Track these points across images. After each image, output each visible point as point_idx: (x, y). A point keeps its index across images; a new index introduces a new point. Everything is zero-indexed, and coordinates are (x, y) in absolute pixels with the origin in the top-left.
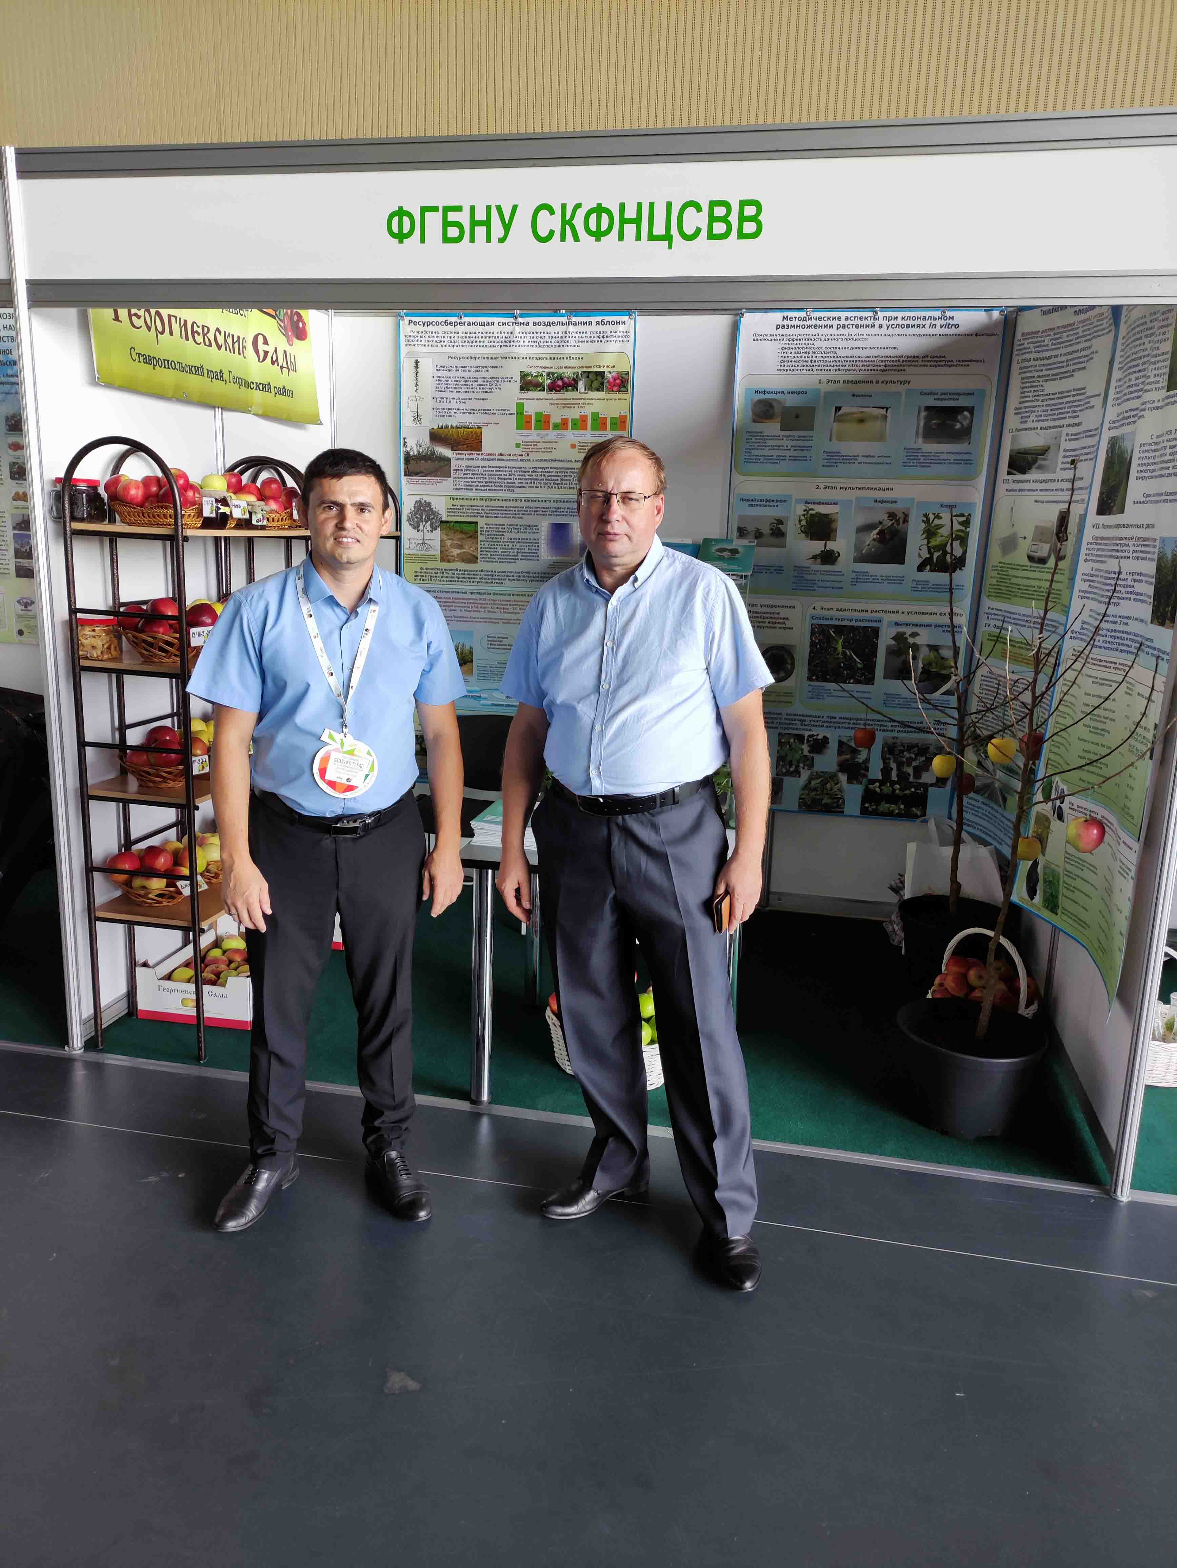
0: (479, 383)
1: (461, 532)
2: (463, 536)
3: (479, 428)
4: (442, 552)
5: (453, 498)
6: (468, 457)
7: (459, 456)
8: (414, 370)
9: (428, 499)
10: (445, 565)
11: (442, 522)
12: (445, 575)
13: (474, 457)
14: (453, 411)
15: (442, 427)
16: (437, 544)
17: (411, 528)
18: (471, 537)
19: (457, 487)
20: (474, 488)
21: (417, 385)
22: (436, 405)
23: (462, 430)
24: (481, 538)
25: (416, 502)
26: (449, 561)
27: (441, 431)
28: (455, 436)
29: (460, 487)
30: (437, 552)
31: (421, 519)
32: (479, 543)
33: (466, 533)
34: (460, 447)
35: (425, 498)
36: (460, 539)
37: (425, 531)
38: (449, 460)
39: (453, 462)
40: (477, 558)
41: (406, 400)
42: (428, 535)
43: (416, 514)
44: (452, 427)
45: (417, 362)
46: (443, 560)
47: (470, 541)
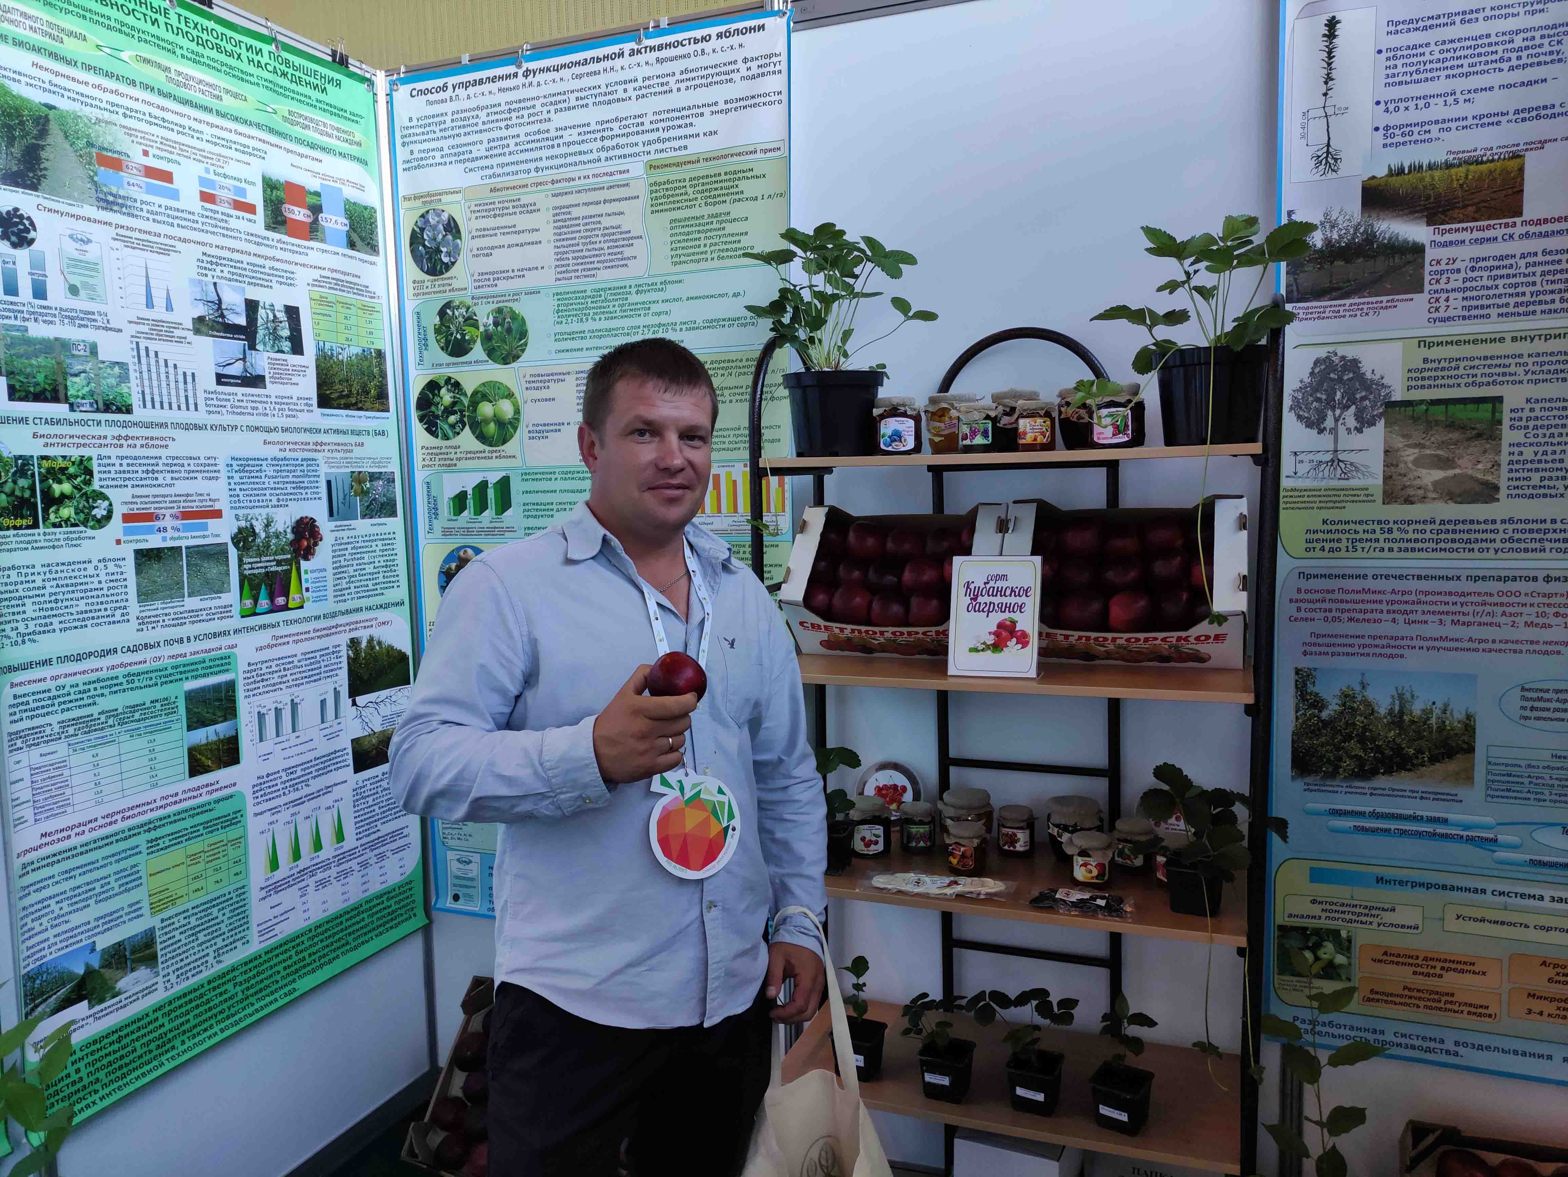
0: (1518, 42)
1: (1451, 425)
2: (1455, 435)
3: (1516, 156)
4: (1387, 478)
5: (1424, 343)
6: (1476, 235)
7: (1448, 237)
8: (1322, 44)
9: (1350, 352)
10: (1398, 511)
11: (1391, 405)
12: (1396, 535)
13: (1499, 232)
14: (1434, 128)
15: (1401, 171)
16: (1375, 463)
17: (1300, 426)
18: (1479, 436)
19: (1442, 314)
20: (1494, 312)
21: (1328, 79)
22: (1385, 120)
23: (1462, 170)
24: (1508, 436)
25: (1317, 362)
26: (1408, 501)
27: (1396, 181)
28: (1441, 188)
29: (1451, 313)
30: (1376, 482)
31: (1330, 403)
32: (1505, 449)
33: (1463, 428)
34: (1455, 213)
35: (1342, 351)
36: (1441, 445)
37: (1342, 430)
38: (1418, 250)
39: (1430, 254)
40: (1496, 488)
41: (1298, 119)
42: (1348, 441)
43: (1315, 390)
44: (1431, 167)
45: (1332, 24)
46: (1389, 497)
47: (1476, 447)
